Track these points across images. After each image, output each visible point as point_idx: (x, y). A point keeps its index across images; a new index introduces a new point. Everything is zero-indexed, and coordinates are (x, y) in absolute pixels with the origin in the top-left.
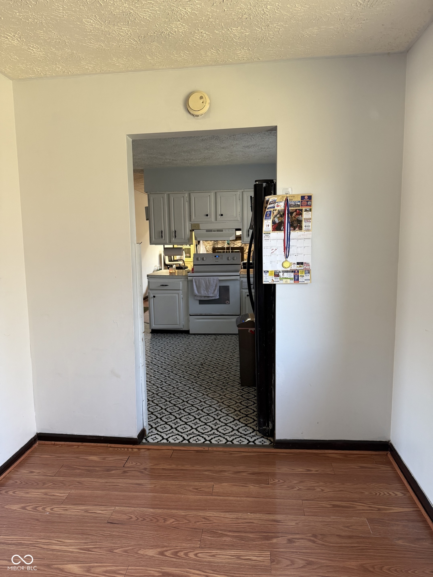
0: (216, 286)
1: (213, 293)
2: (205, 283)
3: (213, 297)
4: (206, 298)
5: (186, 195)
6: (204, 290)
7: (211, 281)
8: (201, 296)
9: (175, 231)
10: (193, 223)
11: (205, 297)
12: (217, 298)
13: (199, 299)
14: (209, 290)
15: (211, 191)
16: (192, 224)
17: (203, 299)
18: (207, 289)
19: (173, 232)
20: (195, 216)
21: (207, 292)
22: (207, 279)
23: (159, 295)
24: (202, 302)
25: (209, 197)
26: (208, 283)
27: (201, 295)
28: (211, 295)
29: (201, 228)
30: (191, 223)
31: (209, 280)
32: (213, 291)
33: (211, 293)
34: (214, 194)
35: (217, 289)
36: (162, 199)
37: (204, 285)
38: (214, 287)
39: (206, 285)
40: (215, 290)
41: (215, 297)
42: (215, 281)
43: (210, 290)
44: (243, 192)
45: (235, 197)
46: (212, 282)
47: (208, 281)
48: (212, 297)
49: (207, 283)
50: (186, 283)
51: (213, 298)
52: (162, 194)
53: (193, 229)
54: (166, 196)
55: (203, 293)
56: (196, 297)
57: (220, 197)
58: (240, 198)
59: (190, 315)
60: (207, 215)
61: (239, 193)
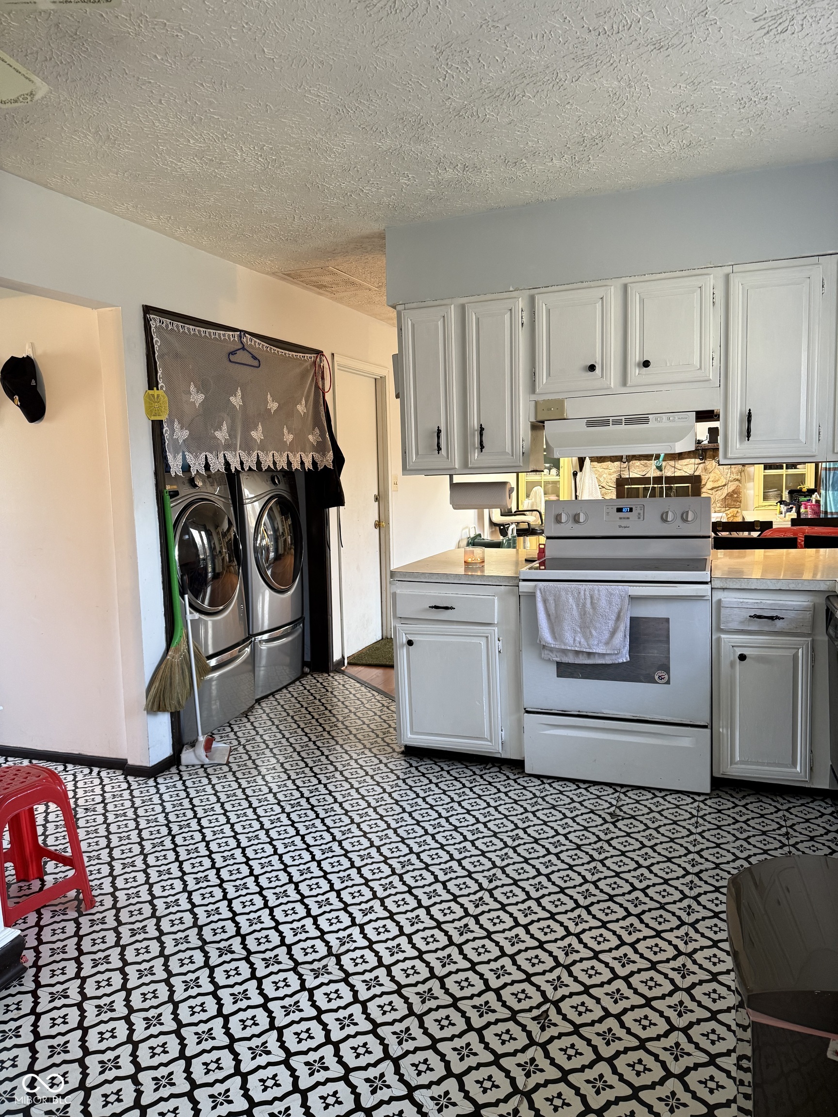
0: (618, 618)
1: (607, 643)
2: (577, 605)
3: (607, 658)
4: (580, 656)
5: (521, 303)
6: (575, 632)
7: (599, 599)
8: (564, 652)
9: (482, 429)
10: (540, 398)
11: (577, 653)
12: (620, 661)
13: (558, 660)
14: (591, 632)
15: (608, 282)
16: (536, 402)
17: (570, 659)
18: (585, 626)
19: (474, 430)
20: (549, 374)
21: (587, 639)
22: (587, 593)
23: (425, 635)
24: (565, 670)
25: (598, 306)
26: (588, 605)
27: (563, 647)
28: (601, 650)
29: (569, 412)
30: (534, 397)
31: (592, 597)
32: (606, 635)
33: (600, 641)
34: (620, 293)
35: (622, 627)
36: (440, 323)
37: (575, 613)
38: (611, 623)
39: (583, 614)
40: (613, 633)
41: (614, 657)
42: (616, 600)
43: (594, 632)
44: (727, 277)
45: (697, 295)
46: (603, 603)
47: (588, 601)
48: (604, 655)
49: (584, 605)
50: (513, 601)
51: (608, 661)
52: (443, 307)
53: (540, 418)
54: (453, 313)
55: (571, 642)
56: (546, 652)
57: (642, 301)
58: (717, 300)
59: (528, 712)
60: (592, 368)
61: (713, 280)
